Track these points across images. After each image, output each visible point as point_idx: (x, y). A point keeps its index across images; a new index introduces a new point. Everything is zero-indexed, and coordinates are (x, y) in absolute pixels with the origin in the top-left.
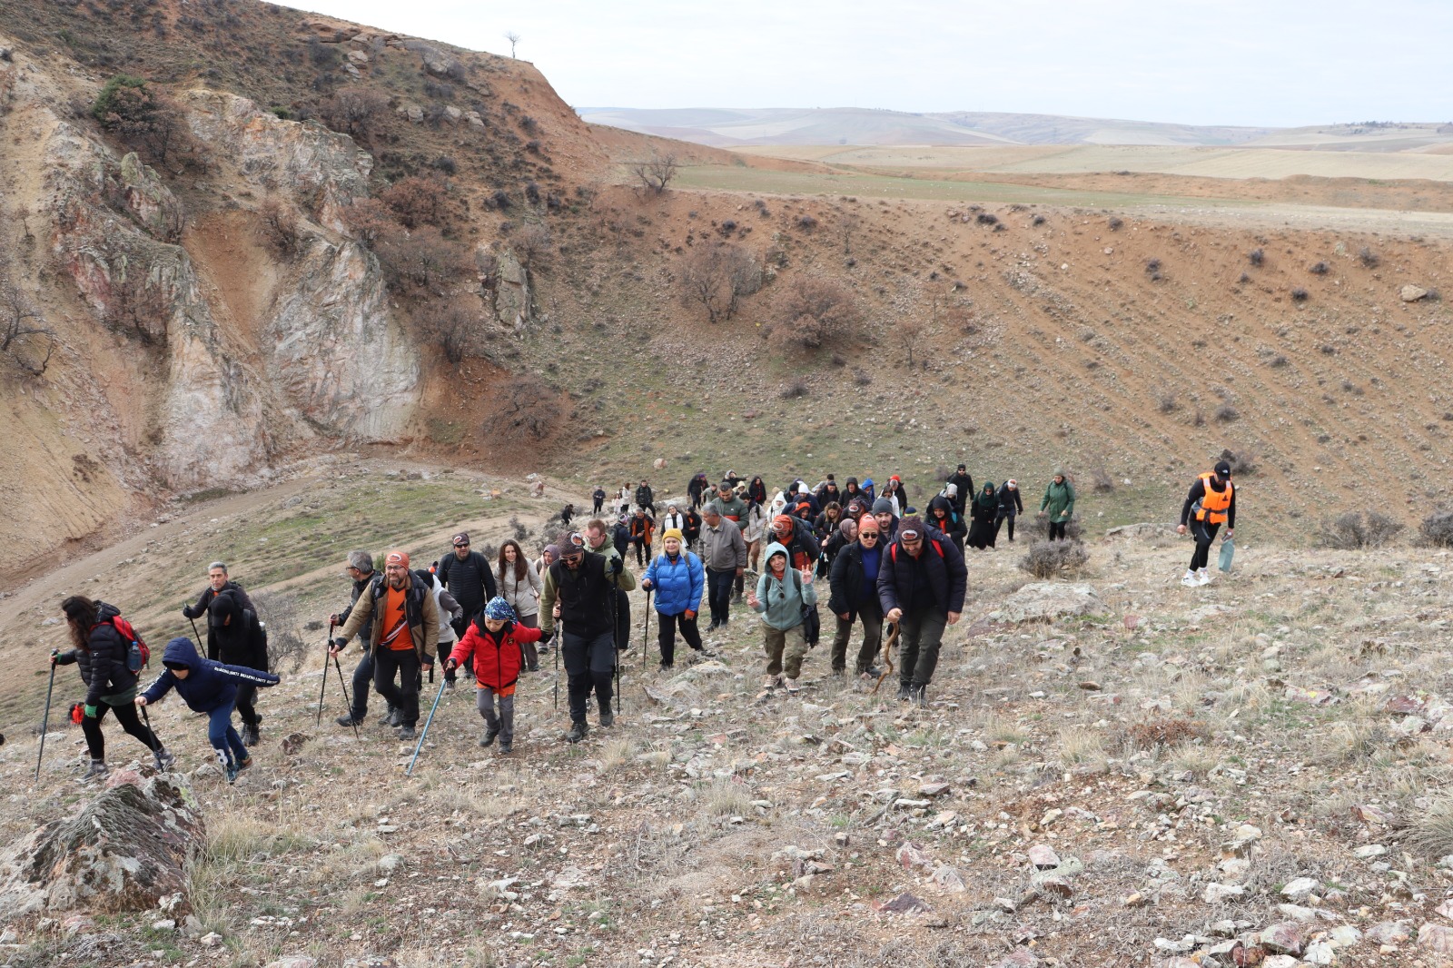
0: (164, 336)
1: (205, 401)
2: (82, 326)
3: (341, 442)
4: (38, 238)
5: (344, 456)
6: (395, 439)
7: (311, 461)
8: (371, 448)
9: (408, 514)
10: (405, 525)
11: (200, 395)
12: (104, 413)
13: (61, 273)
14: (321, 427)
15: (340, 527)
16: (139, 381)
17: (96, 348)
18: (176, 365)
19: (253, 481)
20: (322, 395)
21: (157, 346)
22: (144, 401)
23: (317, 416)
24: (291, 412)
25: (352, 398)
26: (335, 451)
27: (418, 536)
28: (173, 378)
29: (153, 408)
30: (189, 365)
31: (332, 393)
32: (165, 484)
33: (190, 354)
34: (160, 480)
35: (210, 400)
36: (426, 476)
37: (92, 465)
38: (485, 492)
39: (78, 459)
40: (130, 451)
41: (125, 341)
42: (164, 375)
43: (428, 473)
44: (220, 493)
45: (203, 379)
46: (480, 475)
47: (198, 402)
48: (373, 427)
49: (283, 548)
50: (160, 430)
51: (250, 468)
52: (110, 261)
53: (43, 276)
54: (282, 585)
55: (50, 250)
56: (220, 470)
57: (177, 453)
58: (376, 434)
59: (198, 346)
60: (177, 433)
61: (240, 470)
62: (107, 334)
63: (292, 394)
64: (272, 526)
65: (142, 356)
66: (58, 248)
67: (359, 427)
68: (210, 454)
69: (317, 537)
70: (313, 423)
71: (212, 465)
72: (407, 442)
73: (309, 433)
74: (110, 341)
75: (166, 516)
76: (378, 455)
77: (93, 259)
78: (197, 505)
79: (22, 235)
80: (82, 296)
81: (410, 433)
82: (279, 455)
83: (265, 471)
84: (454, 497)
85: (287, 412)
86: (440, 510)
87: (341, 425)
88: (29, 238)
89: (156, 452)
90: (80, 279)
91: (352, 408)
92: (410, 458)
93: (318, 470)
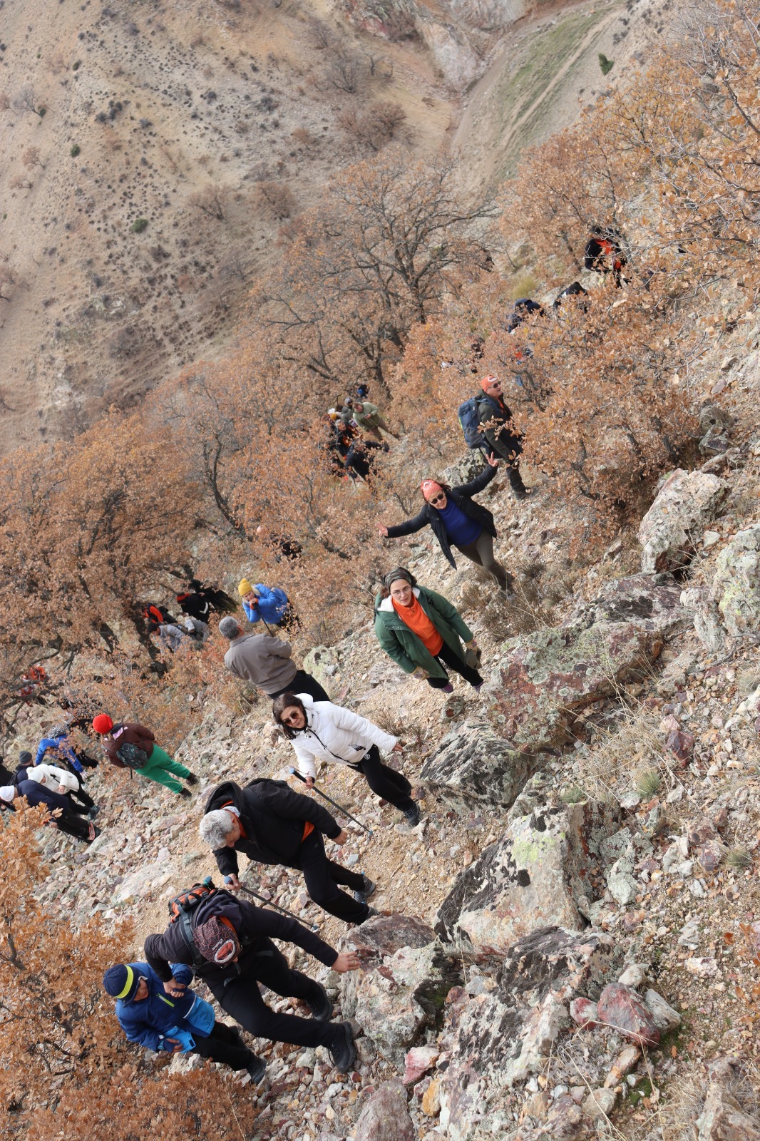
0: (415, 31)
1: (450, 47)
2: (384, 48)
3: (502, 31)
4: (342, 23)
5: (506, 36)
6: (524, 14)
7: (496, 47)
8: (515, 25)
9: (564, 42)
10: (567, 47)
11: (447, 47)
12: (416, 78)
13: (361, 31)
14: (490, 29)
15: (543, 63)
16: (418, 56)
17: (395, 53)
18: (429, 40)
19: (482, 71)
20: (482, 15)
21: (414, 37)
22: (426, 63)
23: (486, 25)
24: (474, 31)
25: (496, 7)
26: (502, 36)
27: (577, 48)
28: (431, 46)
29: (431, 64)
30: (436, 37)
31: (486, 11)
32: (455, 92)
33: (433, 32)
34: (452, 90)
35: (451, 45)
36: (554, 22)
37: (429, 100)
38: (586, 14)
39: (424, 100)
40: (436, 86)
41: (403, 43)
42: (426, 47)
43: (551, 19)
44: (474, 83)
45: (445, 39)
46: (577, 7)
47: (448, 50)
48: (511, 15)
49: (529, 84)
50: (440, 71)
51: (478, 65)
52: (376, 13)
53: (357, 37)
54: (544, 94)
55: (350, 24)
56: (469, 73)
57: (452, 76)
58: (514, 18)
59: (436, 26)
60: (448, 68)
61: (476, 69)
62: (395, 45)
63: (470, 23)
64: (514, 80)
65: (412, 45)
66: (352, 21)
67: (505, 19)
68: (463, 69)
69: (537, 72)
70: (485, 30)
71: (465, 73)
72: (530, 12)
73: (486, 35)
74: (398, 47)
75: (465, 103)
76: (520, 26)
77: (371, 17)
78: (471, 93)
79: (335, 25)
80: (375, 35)
81: (529, 7)
82: (483, 53)
83: (483, 63)
84: (575, 23)
85: (473, 32)
86: (575, 33)
87: (498, 23)
88: (339, 24)
89: (445, 81)
90: (369, 28)
91: (498, 12)
92: (536, 19)
93: (502, 50)
